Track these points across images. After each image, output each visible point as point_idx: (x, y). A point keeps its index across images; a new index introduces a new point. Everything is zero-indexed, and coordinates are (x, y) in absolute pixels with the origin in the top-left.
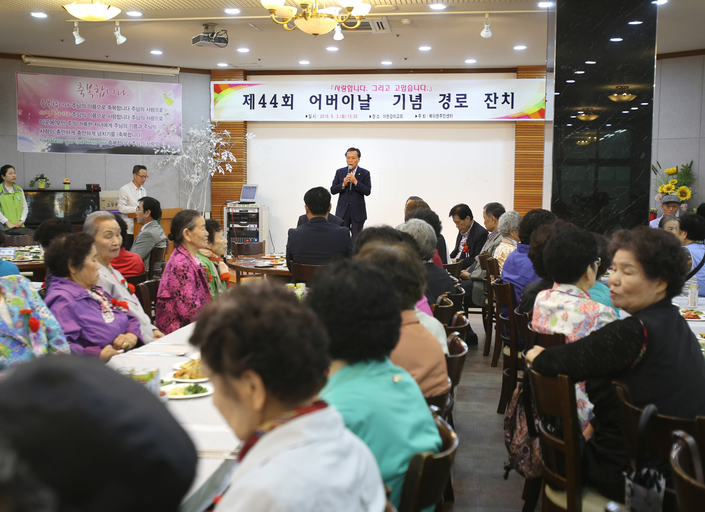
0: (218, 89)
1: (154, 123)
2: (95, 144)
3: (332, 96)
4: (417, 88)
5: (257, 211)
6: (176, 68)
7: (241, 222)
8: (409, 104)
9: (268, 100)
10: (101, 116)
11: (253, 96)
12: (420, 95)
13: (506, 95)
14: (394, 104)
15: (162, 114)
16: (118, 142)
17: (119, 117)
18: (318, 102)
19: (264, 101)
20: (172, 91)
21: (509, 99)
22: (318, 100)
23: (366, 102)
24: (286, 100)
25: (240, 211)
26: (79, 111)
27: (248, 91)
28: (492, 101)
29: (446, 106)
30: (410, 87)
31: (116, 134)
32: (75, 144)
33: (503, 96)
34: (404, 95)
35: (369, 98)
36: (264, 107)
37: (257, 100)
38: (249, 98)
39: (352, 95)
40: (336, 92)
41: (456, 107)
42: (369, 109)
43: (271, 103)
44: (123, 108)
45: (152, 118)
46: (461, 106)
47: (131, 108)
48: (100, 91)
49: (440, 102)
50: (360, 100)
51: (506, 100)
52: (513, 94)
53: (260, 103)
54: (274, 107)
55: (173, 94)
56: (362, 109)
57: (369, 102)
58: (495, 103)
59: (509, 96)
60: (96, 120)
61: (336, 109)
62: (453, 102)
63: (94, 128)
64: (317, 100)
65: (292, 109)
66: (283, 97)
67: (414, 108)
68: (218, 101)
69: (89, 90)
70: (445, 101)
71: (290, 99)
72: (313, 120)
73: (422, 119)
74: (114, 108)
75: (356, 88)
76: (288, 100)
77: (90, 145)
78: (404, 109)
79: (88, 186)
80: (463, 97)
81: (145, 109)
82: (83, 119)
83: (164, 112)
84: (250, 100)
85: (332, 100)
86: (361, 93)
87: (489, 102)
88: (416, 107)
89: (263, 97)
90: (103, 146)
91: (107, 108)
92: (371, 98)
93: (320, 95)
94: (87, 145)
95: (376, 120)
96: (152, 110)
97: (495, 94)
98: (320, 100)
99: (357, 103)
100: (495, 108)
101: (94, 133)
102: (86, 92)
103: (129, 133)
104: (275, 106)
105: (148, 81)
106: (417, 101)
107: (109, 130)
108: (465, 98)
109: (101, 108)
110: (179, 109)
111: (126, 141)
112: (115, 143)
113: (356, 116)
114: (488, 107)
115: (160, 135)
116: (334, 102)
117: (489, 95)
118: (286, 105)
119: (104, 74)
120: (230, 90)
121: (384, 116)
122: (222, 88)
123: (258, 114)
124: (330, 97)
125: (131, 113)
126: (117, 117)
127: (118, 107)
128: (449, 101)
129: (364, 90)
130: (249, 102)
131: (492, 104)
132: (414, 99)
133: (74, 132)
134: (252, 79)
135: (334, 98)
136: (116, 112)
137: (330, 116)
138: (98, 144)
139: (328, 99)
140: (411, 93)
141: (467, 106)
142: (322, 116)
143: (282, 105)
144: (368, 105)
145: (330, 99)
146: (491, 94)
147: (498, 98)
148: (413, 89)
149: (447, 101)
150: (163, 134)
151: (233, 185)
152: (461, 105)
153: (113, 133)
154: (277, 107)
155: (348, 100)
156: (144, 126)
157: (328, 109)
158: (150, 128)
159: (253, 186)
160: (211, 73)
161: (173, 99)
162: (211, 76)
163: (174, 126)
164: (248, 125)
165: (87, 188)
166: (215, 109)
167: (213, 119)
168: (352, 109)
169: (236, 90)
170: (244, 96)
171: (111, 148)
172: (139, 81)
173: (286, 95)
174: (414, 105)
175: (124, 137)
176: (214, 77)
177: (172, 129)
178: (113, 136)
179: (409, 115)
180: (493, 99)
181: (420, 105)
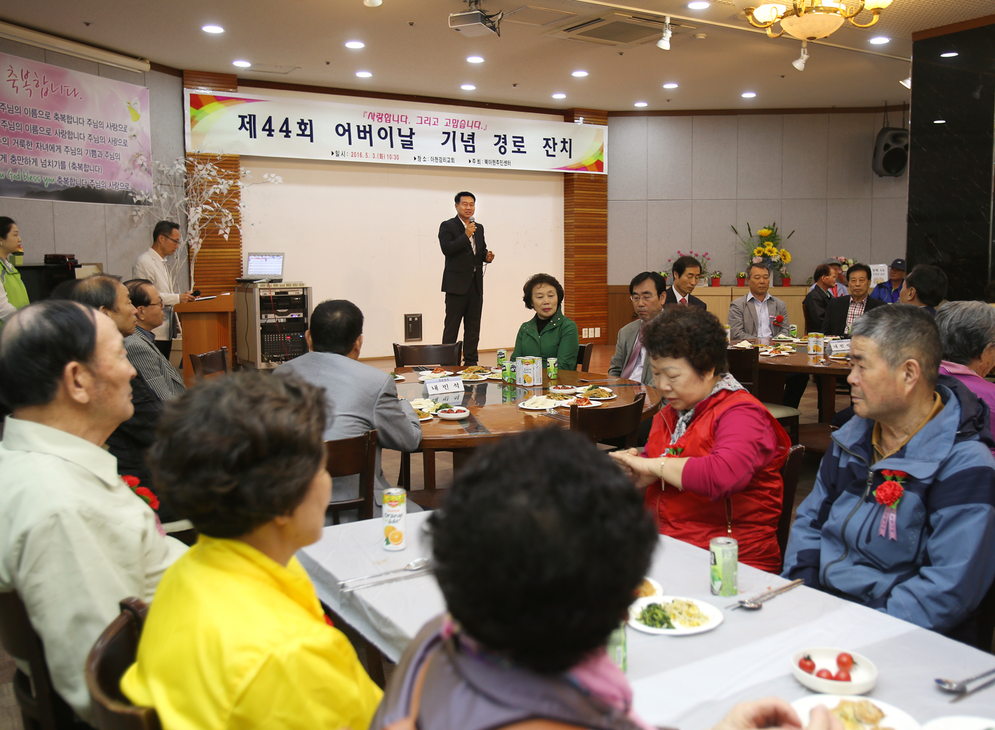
0: (197, 102)
1: (118, 149)
2: (37, 182)
3: (365, 127)
4: (470, 125)
5: (301, 293)
6: (142, 59)
7: (279, 311)
8: (460, 145)
9: (276, 125)
10: (45, 132)
11: (253, 117)
12: (473, 134)
13: (564, 142)
14: (443, 144)
15: (126, 136)
16: (71, 179)
17: (70, 135)
18: (347, 133)
19: (270, 126)
20: (137, 98)
21: (567, 146)
22: (347, 131)
23: (409, 139)
24: (303, 127)
25: (277, 293)
26: (11, 118)
27: (246, 109)
28: (551, 148)
29: (503, 151)
30: (463, 122)
31: (67, 164)
32: (7, 180)
33: (562, 142)
34: (454, 132)
35: (412, 133)
36: (270, 135)
37: (259, 127)
38: (247, 120)
39: (391, 128)
40: (370, 122)
41: (513, 152)
42: (412, 148)
43: (281, 131)
44: (75, 120)
45: (115, 141)
46: (519, 151)
47: (86, 121)
48: (41, 83)
49: (495, 145)
50: (400, 135)
51: (564, 148)
52: (570, 140)
53: (264, 129)
54: (285, 136)
55: (139, 103)
56: (404, 147)
57: (411, 138)
58: (554, 150)
59: (567, 142)
60: (38, 138)
61: (371, 145)
62: (510, 146)
63: (36, 153)
64: (345, 131)
65: (312, 141)
66: (298, 123)
67: (466, 151)
68: (197, 122)
69: (25, 80)
70: (501, 144)
71: (308, 127)
72: (341, 158)
73: (476, 165)
74: (63, 118)
75: (396, 119)
76: (306, 128)
77: (31, 183)
78: (455, 150)
79: (48, 258)
80: (520, 140)
81: (105, 126)
82: (17, 135)
83: (129, 133)
84: (248, 123)
85: (365, 132)
86: (402, 125)
87: (547, 148)
88: (469, 149)
89: (269, 120)
90: (50, 185)
91: (52, 116)
92: (414, 134)
93: (349, 124)
94: (26, 183)
95: (422, 163)
96: (114, 127)
97: (554, 139)
98: (349, 130)
99: (397, 140)
100: (554, 156)
101: (35, 161)
102: (20, 83)
103: (85, 165)
104: (287, 136)
105: (106, 76)
106: (469, 142)
107: (57, 156)
108: (522, 142)
109: (44, 116)
110: (147, 130)
111: (81, 179)
112: (66, 180)
113: (397, 157)
114: (548, 155)
115: (125, 170)
116: (368, 135)
117: (547, 140)
118: (303, 135)
119: (45, 55)
120: (216, 105)
121: (432, 159)
122: (203, 100)
123: (261, 145)
124: (362, 129)
125: (86, 130)
126: (67, 136)
127: (68, 116)
128: (506, 144)
129: (406, 122)
130: (248, 126)
131: (551, 152)
132: (465, 139)
133: (5, 158)
134: (242, 93)
135: (368, 129)
136: (67, 127)
137: (364, 155)
138: (42, 181)
139: (359, 131)
140: (462, 131)
141: (525, 152)
142: (354, 154)
143: (298, 135)
144: (411, 142)
145: (362, 131)
146: (550, 140)
147: (556, 144)
148: (466, 126)
149: (504, 145)
150: (129, 169)
151: (227, 254)
152: (519, 149)
153: (63, 163)
154: (289, 137)
155: (386, 134)
156: (104, 154)
157: (360, 145)
158: (113, 158)
159: (273, 255)
160: (183, 76)
161: (139, 111)
162: (183, 80)
163: (142, 157)
164: (241, 162)
165: (46, 261)
166: (193, 134)
167: (189, 149)
168: (392, 147)
169: (227, 106)
170: (240, 116)
171: (61, 189)
172: (95, 74)
173: (302, 120)
174: (466, 146)
175: (79, 171)
176: (188, 82)
177: (140, 162)
178: (64, 168)
179: (462, 159)
180: (552, 146)
181: (473, 147)
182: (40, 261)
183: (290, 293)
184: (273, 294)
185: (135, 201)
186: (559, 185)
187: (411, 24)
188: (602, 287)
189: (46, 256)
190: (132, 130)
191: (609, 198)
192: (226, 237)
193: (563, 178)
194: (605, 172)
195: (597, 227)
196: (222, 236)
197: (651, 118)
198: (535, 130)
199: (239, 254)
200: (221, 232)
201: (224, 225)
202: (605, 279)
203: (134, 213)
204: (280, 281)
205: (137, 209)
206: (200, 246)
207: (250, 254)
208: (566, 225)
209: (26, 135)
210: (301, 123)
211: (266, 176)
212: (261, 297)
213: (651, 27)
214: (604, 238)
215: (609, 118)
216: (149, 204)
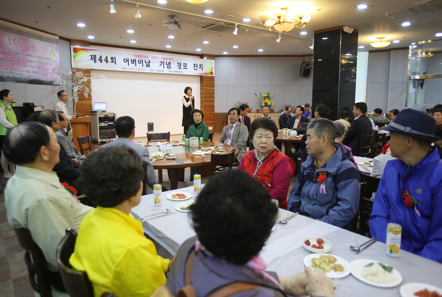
0: (76, 50)
1: (48, 66)
2: (19, 77)
3: (133, 60)
4: (169, 59)
5: (113, 116)
6: (56, 35)
7: (105, 122)
8: (166, 66)
9: (103, 59)
10: (22, 60)
11: (95, 56)
12: (170, 62)
13: (200, 65)
14: (160, 66)
15: (51, 62)
16: (32, 77)
17: (31, 61)
18: (127, 62)
19: (101, 59)
21: (201, 66)
23: (148, 64)
24: (112, 59)
25: (104, 116)
26: (10, 55)
27: (93, 53)
29: (180, 68)
30: (167, 58)
31: (30, 71)
32: (8, 77)
34: (164, 62)
35: (149, 62)
36: (101, 62)
37: (97, 59)
38: (93, 57)
39: (142, 60)
40: (135, 58)
42: (150, 67)
43: (105, 61)
44: (33, 56)
45: (47, 63)
46: (185, 68)
47: (36, 56)
48: (20, 43)
49: (178, 66)
50: (145, 62)
51: (200, 67)
52: (202, 64)
53: (99, 60)
54: (106, 62)
55: (55, 50)
56: (147, 67)
60: (19, 62)
61: (136, 66)
62: (182, 67)
63: (19, 67)
65: (115, 64)
67: (168, 68)
68: (76, 57)
69: (14, 42)
70: (179, 66)
71: (114, 59)
72: (126, 70)
73: (171, 73)
74: (28, 55)
75: (144, 57)
76: (113, 60)
77: (17, 78)
78: (164, 68)
79: (24, 104)
81: (43, 58)
82: (12, 61)
83: (52, 61)
84: (94, 58)
85: (134, 61)
86: (146, 59)
87: (195, 67)
88: (169, 67)
89: (101, 57)
90: (24, 79)
91: (24, 54)
93: (128, 59)
94: (16, 78)
95: (153, 72)
96: (47, 58)
97: (197, 64)
98: (128, 61)
99: (144, 64)
101: (19, 70)
102: (12, 43)
103: (37, 72)
105: (43, 41)
107: (26, 69)
108: (186, 65)
109: (21, 54)
110: (58, 60)
111: (35, 77)
112: (30, 77)
113: (144, 70)
114: (195, 70)
115: (51, 74)
116: (135, 62)
117: (195, 64)
118: (113, 62)
119: (21, 33)
120: (82, 51)
121: (156, 71)
122: (77, 50)
123: (98, 65)
124: (132, 60)
125: (37, 59)
127: (30, 55)
130: (93, 59)
131: (196, 69)
132: (167, 64)
133: (7, 69)
134: (91, 47)
135: (134, 60)
136: (30, 58)
137: (133, 69)
138: (21, 77)
139: (132, 61)
140: (166, 61)
141: (187, 69)
142: (130, 69)
143: (111, 62)
144: (149, 65)
147: (198, 66)
151: (87, 102)
153: (29, 71)
154: (108, 63)
155: (141, 62)
156: (43, 68)
157: (132, 66)
158: (46, 69)
159: (103, 103)
160: (70, 41)
161: (55, 53)
162: (70, 43)
163: (57, 69)
164: (91, 71)
165: (23, 105)
166: (75, 62)
167: (73, 67)
168: (143, 66)
169: (86, 52)
170: (90, 55)
171: (28, 80)
172: (39, 40)
173: (112, 57)
174: (168, 66)
175: (34, 74)
176: (72, 43)
177: (56, 71)
178: (29, 73)
179: (166, 71)
180: (196, 66)
181: (170, 67)
182: (21, 105)
183: (109, 116)
184: (103, 116)
185: (55, 84)
186: (199, 79)
187: (150, 25)
188: (213, 113)
189: (23, 103)
190: (53, 60)
191: (215, 84)
192: (87, 97)
193: (200, 77)
194: (214, 75)
195: (211, 94)
196: (85, 97)
197: (229, 58)
198: (191, 61)
199: (91, 103)
200: (85, 95)
201: (86, 93)
202: (214, 111)
203: (54, 88)
204: (105, 112)
205: (55, 87)
206: (78, 100)
207: (95, 103)
208: (201, 93)
209: (15, 61)
210: (112, 58)
211: (100, 76)
212: (99, 117)
213: (230, 27)
214: (213, 97)
215: (215, 58)
216: (60, 85)
